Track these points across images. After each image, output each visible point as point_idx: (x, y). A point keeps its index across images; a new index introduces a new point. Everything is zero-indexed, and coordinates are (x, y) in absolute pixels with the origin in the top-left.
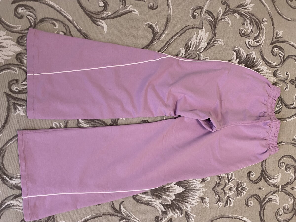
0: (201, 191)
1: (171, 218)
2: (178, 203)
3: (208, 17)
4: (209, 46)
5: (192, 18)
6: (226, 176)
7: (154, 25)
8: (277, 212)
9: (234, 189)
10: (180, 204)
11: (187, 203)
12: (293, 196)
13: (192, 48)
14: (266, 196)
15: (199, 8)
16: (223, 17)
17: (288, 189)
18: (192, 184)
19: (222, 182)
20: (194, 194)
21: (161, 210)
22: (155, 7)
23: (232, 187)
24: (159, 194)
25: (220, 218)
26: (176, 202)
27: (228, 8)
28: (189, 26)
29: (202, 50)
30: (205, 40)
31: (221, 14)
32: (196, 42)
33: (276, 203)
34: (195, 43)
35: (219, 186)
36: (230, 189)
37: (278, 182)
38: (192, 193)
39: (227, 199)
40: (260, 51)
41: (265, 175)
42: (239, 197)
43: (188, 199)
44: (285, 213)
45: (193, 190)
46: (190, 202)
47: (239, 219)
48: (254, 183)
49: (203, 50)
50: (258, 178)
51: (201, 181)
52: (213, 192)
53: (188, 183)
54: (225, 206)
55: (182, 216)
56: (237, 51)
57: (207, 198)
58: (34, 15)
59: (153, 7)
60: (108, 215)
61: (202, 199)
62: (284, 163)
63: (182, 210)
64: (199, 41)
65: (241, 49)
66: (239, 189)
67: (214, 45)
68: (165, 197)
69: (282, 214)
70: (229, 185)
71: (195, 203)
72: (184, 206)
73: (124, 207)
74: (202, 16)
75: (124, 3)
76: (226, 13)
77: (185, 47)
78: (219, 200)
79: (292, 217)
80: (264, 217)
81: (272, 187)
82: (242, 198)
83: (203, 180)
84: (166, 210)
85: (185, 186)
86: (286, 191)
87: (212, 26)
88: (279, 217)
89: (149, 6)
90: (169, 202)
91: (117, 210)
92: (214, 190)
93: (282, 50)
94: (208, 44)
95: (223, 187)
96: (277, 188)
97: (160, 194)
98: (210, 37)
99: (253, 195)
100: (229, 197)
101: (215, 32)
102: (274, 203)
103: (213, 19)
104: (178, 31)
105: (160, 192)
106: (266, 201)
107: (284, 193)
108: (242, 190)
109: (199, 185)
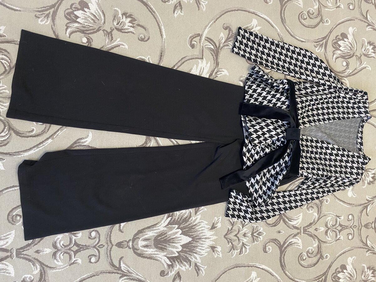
0: (211, 239)
1: (179, 272)
2: (186, 255)
3: (208, 45)
5: (190, 47)
6: (239, 221)
7: (146, 59)
8: (300, 256)
9: (248, 235)
10: (188, 256)
11: (196, 253)
12: (318, 238)
14: (286, 240)
15: (196, 35)
16: (226, 44)
17: (311, 230)
18: (200, 232)
19: (235, 227)
20: (203, 243)
21: (167, 263)
22: (146, 39)
23: (246, 233)
24: (163, 247)
25: (235, 267)
26: (184, 254)
27: (231, 34)
28: (186, 57)
30: (206, 71)
31: (223, 41)
33: (298, 247)
35: (231, 232)
36: (245, 235)
37: (299, 223)
38: (201, 242)
39: (242, 246)
41: (284, 217)
42: (255, 243)
43: (197, 250)
44: (309, 257)
45: (202, 238)
46: (200, 252)
47: (257, 267)
48: (272, 226)
50: (277, 220)
52: (225, 239)
53: (196, 232)
54: (240, 254)
55: (191, 269)
56: (244, 81)
57: (218, 247)
58: (9, 58)
59: (144, 39)
60: (107, 272)
61: (213, 248)
63: (190, 262)
64: (200, 73)
66: (255, 234)
67: (217, 77)
68: (170, 249)
69: (306, 259)
70: (244, 231)
71: (205, 253)
72: (192, 257)
73: (124, 263)
74: (202, 44)
75: (110, 37)
76: (229, 38)
78: (233, 248)
79: (318, 261)
80: (284, 263)
81: (293, 229)
82: (258, 243)
83: (213, 227)
84: (172, 263)
85: (193, 235)
86: (309, 233)
87: (214, 55)
88: (302, 262)
89: (140, 38)
90: (175, 254)
91: (116, 267)
92: (226, 237)
94: (210, 75)
95: (237, 233)
96: (298, 230)
97: (165, 246)
98: (212, 68)
99: (271, 240)
100: (243, 244)
101: (218, 61)
102: (296, 247)
103: (214, 47)
104: (175, 64)
105: (164, 244)
106: (286, 245)
107: (307, 235)
108: (258, 235)
109: (208, 233)
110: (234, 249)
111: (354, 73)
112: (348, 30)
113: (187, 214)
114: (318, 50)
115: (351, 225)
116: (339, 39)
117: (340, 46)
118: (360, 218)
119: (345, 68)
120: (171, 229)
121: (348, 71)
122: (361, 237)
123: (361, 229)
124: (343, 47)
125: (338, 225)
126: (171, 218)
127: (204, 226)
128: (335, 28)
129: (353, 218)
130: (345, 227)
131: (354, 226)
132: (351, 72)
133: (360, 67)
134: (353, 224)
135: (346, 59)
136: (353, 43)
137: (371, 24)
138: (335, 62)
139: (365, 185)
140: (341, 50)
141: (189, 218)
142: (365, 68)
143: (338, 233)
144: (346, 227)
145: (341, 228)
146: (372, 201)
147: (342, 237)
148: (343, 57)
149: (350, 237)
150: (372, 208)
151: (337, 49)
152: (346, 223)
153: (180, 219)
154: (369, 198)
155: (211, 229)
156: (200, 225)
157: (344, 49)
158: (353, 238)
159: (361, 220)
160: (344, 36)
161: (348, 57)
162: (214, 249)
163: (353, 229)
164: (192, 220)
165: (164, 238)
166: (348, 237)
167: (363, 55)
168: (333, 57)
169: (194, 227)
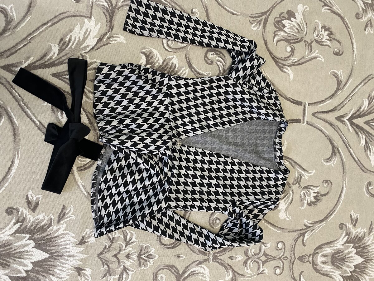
0: (78, 258)
2: (38, 276)
3: (101, 2)
4: (101, 44)
5: (73, 0)
6: (123, 237)
7: (7, 8)
9: (134, 257)
10: (40, 277)
11: (53, 275)
12: (233, 269)
13: (72, 45)
14: (187, 267)
16: (126, 3)
17: (225, 257)
18: (63, 247)
19: (116, 245)
20: (65, 262)
23: (130, 253)
24: (4, 262)
26: (34, 275)
28: (67, 12)
29: (88, 49)
30: (93, 34)
32: (79, 38)
33: (203, 278)
34: (77, 39)
35: (109, 251)
36: (128, 256)
38: (63, 261)
39: (123, 271)
40: (186, 56)
42: (142, 268)
43: (55, 270)
45: (65, 256)
46: (59, 274)
48: (168, 248)
49: (91, 50)
51: (77, 244)
52: (99, 260)
53: (56, 246)
56: (148, 54)
57: (87, 269)
61: (79, 270)
62: (219, 220)
64: (84, 36)
65: (155, 51)
66: (142, 256)
67: (109, 43)
68: (15, 266)
70: (127, 251)
71: (67, 275)
77: (60, 43)
78: (109, 272)
81: (198, 254)
82: (147, 269)
83: (82, 242)
85: (51, 250)
86: (221, 261)
87: (107, 14)
90: (22, 273)
92: (100, 256)
93: (221, 56)
94: (100, 40)
95: (116, 253)
96: (205, 255)
97: (7, 261)
98: (103, 32)
99: (166, 266)
100: (125, 268)
101: (112, 24)
102: (200, 278)
103: (108, 4)
104: (49, 19)
105: (6, 259)
106: (186, 275)
107: (217, 264)
108: (148, 258)
109: (74, 250)
110: (110, 274)
111: (300, 62)
112: (297, 7)
113: (45, 221)
114: (254, 27)
115: (281, 256)
116: (283, 17)
117: (284, 26)
118: (293, 248)
119: (289, 54)
120: (19, 239)
121: (293, 59)
122: (293, 273)
123: (294, 262)
124: (288, 28)
125: (262, 254)
126: (20, 224)
127: (69, 239)
128: (279, 3)
129: (284, 247)
130: (272, 258)
131: (284, 257)
132: (296, 60)
133: (310, 56)
134: (283, 254)
135: (291, 43)
136: (302, 25)
137: (328, 4)
138: (276, 45)
139: (303, 206)
140: (285, 32)
141: (49, 227)
142: (316, 58)
143: (262, 265)
144: (274, 258)
145: (266, 258)
146: (312, 227)
147: (266, 270)
148: (287, 40)
149: (278, 271)
150: (310, 236)
151: (280, 30)
152: (274, 253)
153: (35, 227)
154: (307, 222)
155: (79, 244)
156: (63, 237)
157: (289, 30)
158: (282, 273)
159: (294, 250)
160: (291, 14)
161: (294, 41)
162: (81, 272)
163: (282, 262)
164: (52, 230)
165: (7, 250)
166: (275, 272)
167: (314, 41)
168: (274, 39)
169: (54, 239)
